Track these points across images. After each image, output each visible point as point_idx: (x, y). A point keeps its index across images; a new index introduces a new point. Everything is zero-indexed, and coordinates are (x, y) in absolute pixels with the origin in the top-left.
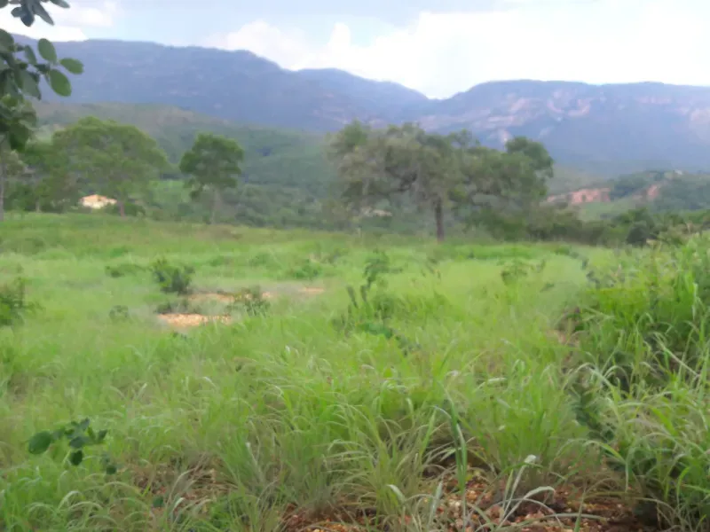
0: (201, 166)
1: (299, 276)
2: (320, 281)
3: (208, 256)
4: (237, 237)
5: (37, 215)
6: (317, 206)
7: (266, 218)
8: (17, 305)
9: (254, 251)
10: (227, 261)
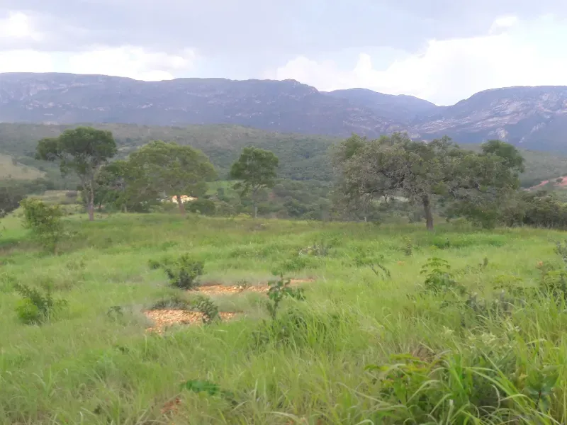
0: (247, 172)
8: (46, 304)
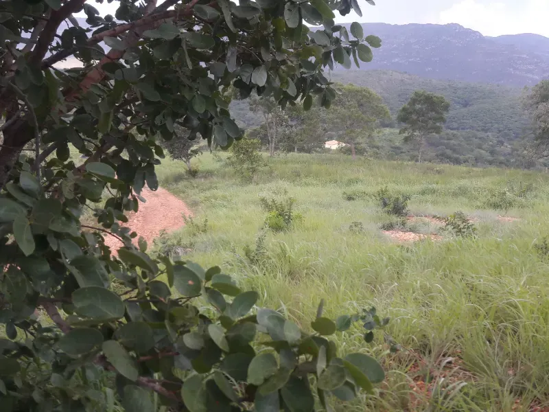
0: (414, 117)
1: (496, 206)
2: (514, 211)
3: (418, 188)
4: (439, 172)
5: (295, 154)
6: (507, 148)
7: (462, 157)
9: (456, 184)
10: (433, 192)
